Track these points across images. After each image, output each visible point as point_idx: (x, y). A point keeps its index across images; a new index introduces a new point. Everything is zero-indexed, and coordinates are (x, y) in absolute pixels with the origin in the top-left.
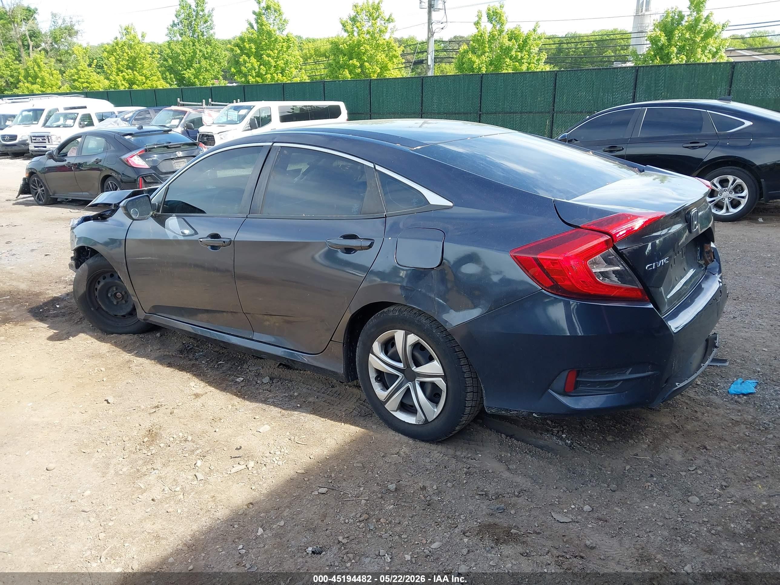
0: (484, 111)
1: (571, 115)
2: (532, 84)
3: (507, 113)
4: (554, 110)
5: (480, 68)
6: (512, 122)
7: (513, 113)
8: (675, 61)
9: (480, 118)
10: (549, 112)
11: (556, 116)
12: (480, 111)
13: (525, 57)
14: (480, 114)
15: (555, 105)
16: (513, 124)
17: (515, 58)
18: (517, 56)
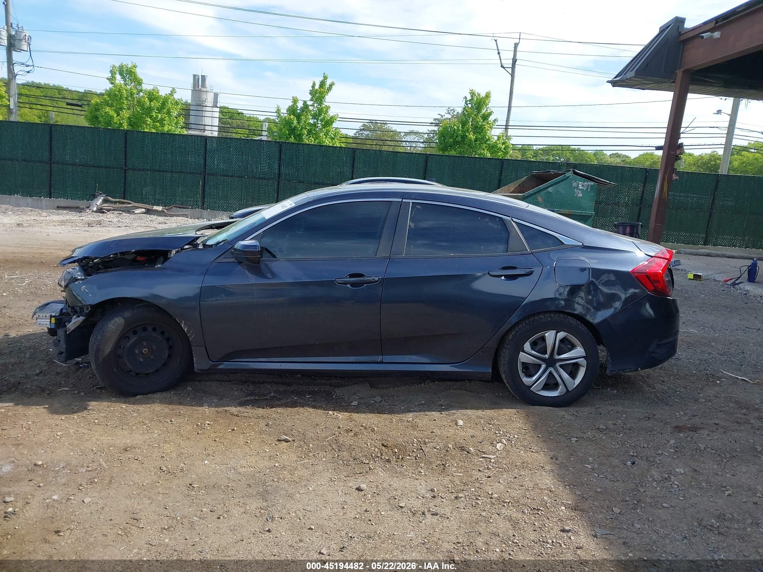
0: (131, 167)
1: (222, 178)
2: (182, 146)
3: (157, 171)
4: (205, 172)
5: (121, 124)
6: (162, 180)
7: (163, 171)
8: (306, 141)
9: (125, 173)
10: (201, 174)
11: (208, 178)
12: (125, 166)
13: (166, 119)
14: (125, 170)
15: (207, 168)
16: (163, 182)
17: (155, 118)
18: (157, 117)
